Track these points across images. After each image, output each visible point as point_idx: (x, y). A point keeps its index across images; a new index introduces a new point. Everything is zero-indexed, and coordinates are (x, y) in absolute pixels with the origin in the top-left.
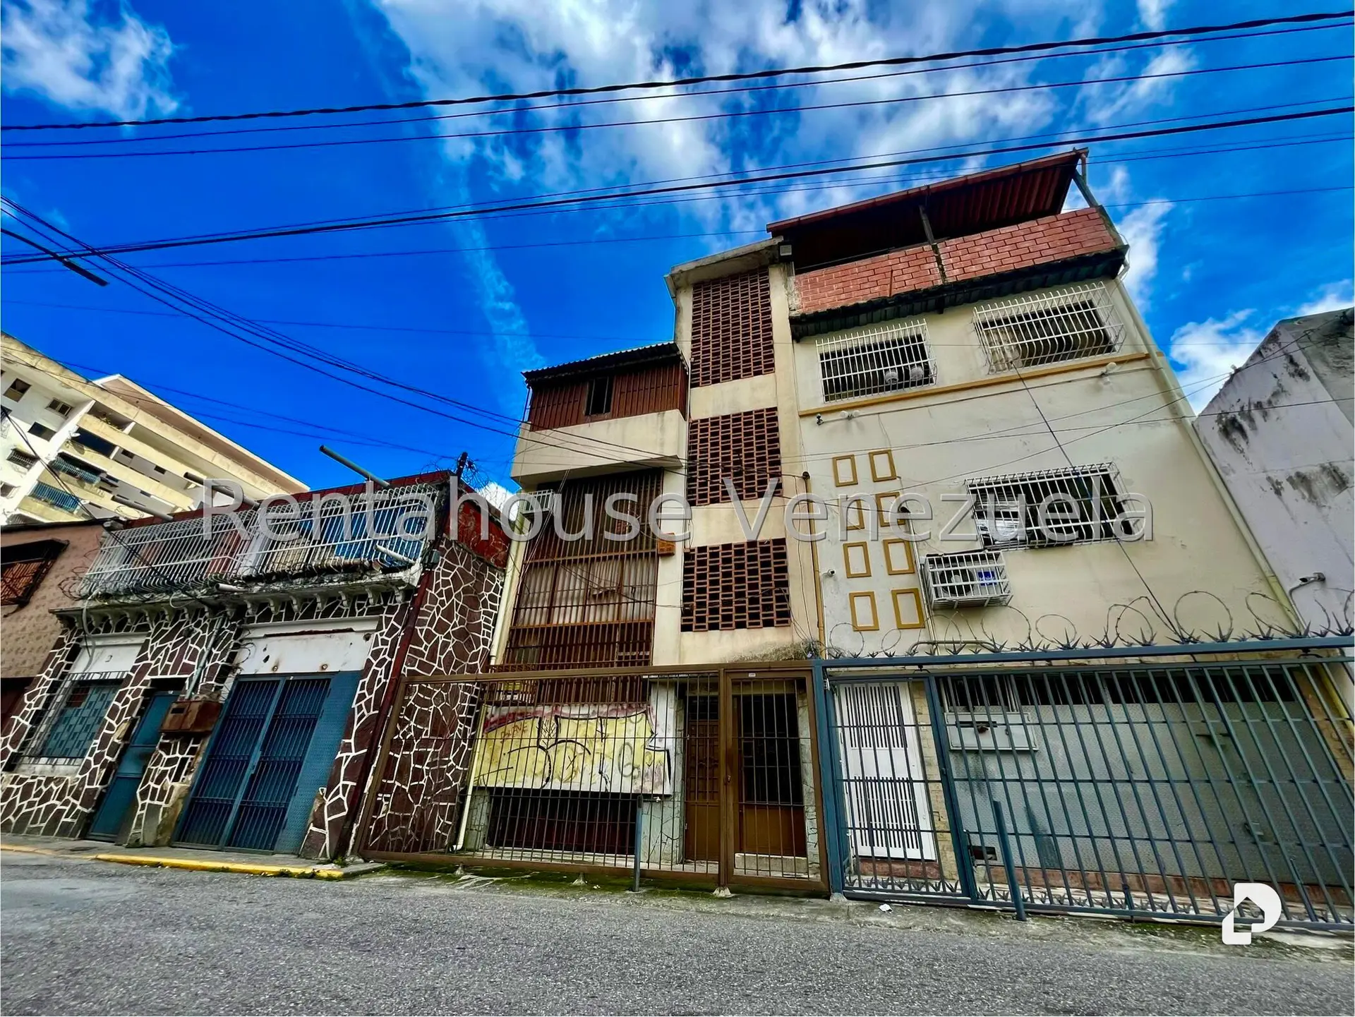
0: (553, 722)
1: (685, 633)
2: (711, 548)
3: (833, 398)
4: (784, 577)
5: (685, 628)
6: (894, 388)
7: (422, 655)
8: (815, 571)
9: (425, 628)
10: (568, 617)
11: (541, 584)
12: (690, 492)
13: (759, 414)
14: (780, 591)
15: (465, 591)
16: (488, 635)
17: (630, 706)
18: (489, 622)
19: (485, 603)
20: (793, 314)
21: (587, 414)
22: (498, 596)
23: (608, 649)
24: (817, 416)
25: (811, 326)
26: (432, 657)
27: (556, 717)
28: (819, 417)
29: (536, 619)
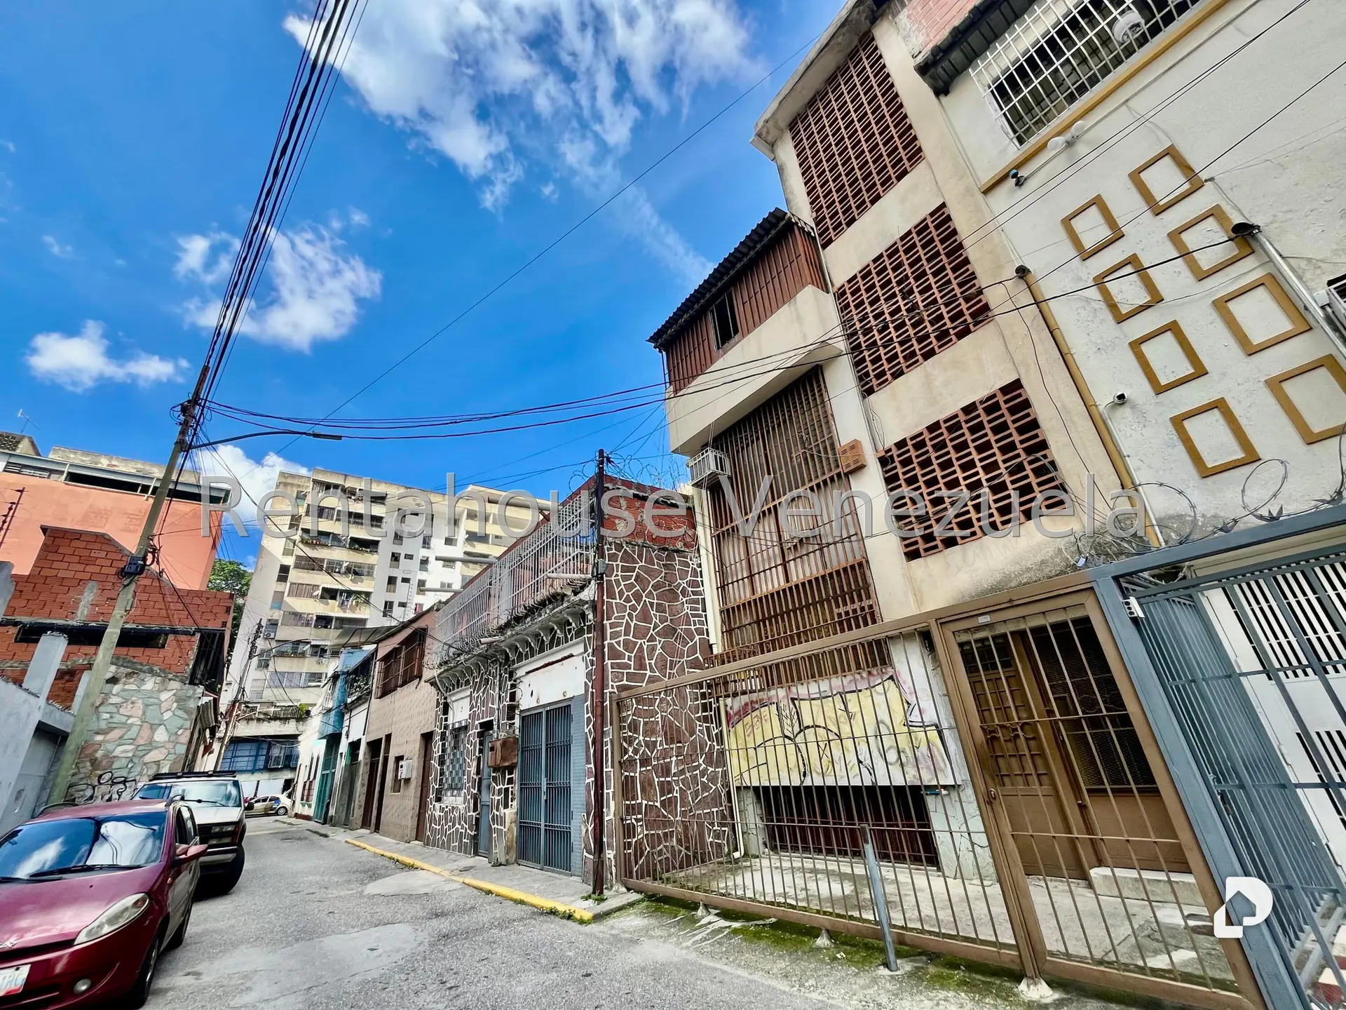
0: (792, 706)
1: (915, 563)
2: (912, 439)
3: (1029, 133)
4: (1036, 436)
5: (912, 555)
6: (1142, 41)
7: (628, 667)
8: (1089, 406)
9: (622, 639)
10: (772, 583)
11: (734, 552)
12: (862, 378)
13: (922, 228)
14: (1037, 460)
15: (655, 587)
16: (701, 623)
17: (870, 673)
18: (696, 609)
19: (684, 593)
20: (920, 59)
21: (718, 348)
22: (699, 579)
23: (822, 606)
24: (1014, 176)
25: (956, 56)
26: (641, 666)
27: (793, 700)
28: (1015, 176)
29: (741, 594)
